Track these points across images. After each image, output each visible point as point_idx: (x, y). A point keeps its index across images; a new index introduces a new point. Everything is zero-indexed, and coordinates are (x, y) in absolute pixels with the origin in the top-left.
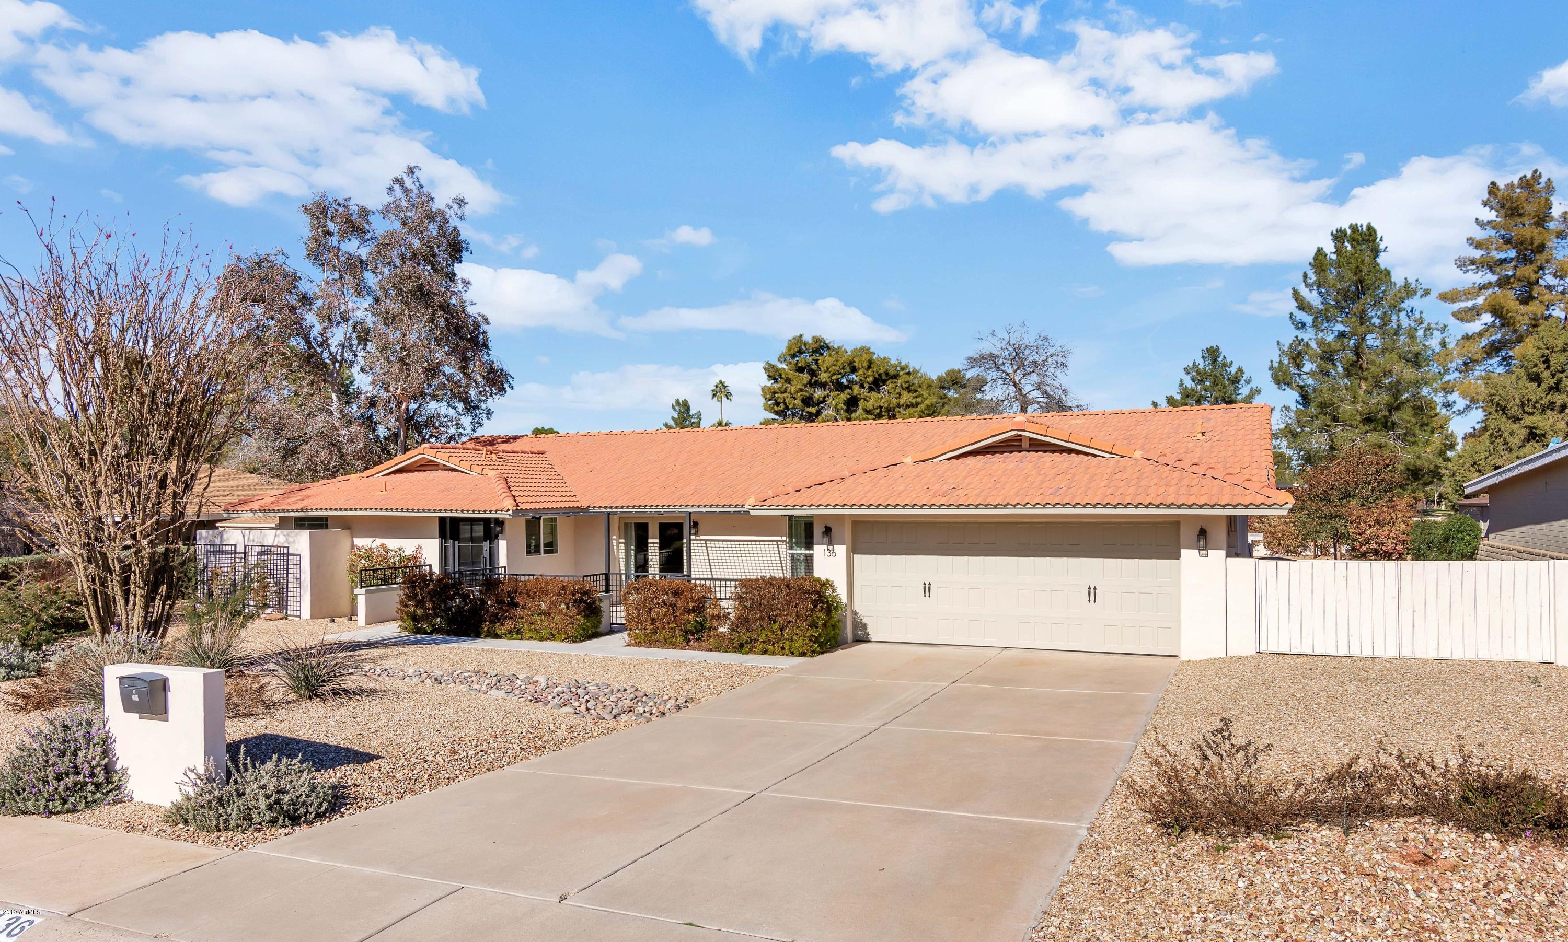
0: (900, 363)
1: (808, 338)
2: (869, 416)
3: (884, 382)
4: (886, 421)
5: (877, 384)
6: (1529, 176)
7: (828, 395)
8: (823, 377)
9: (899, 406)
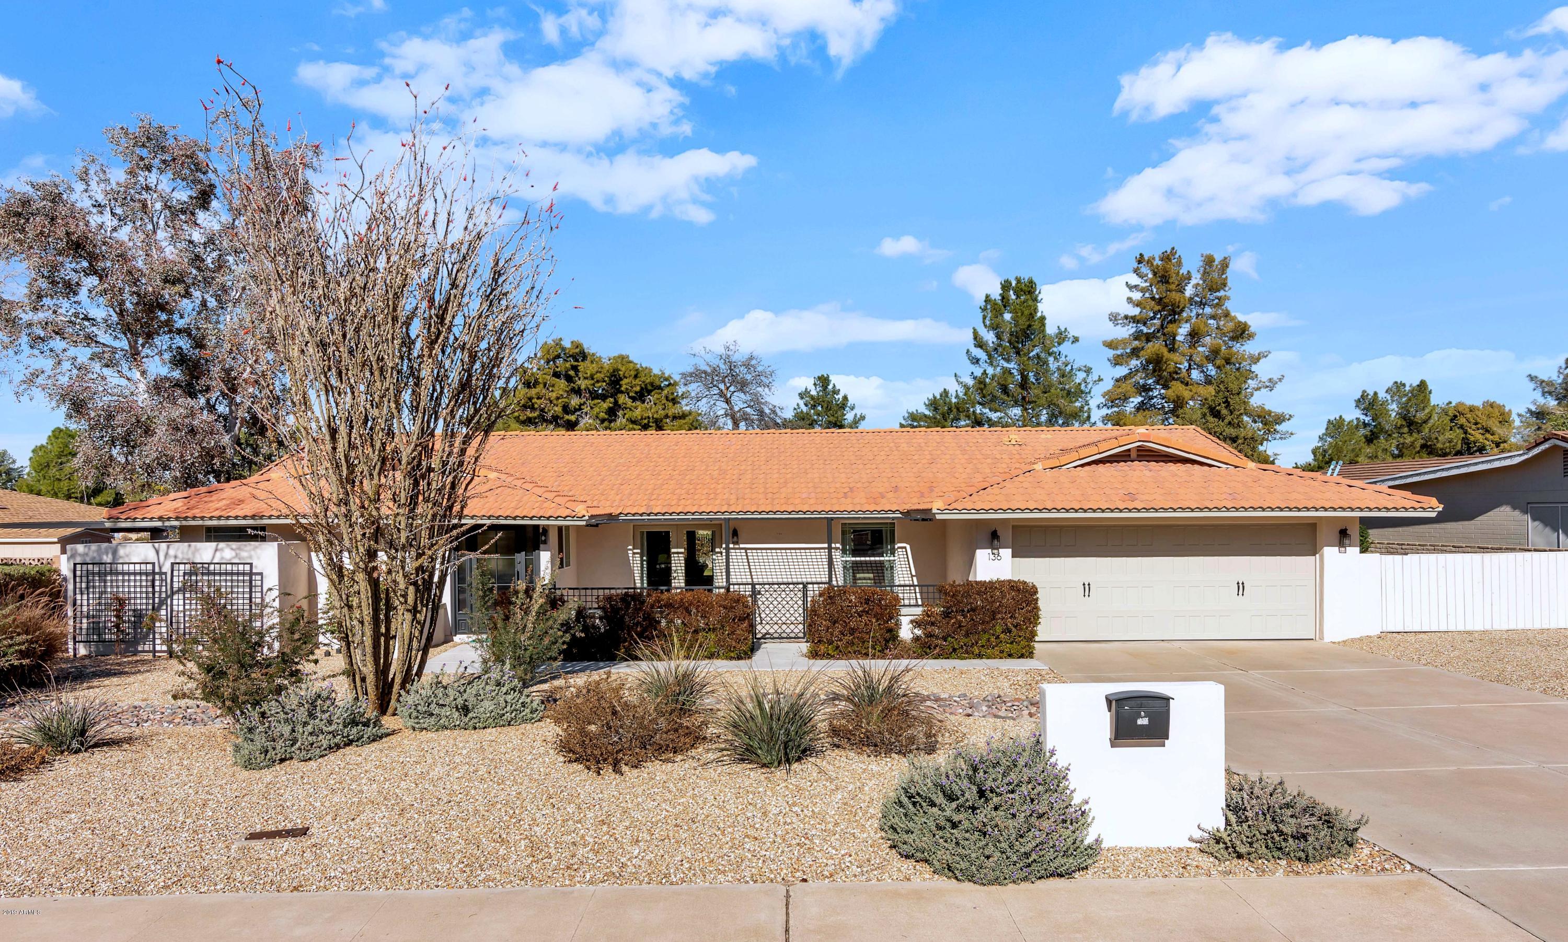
0: (663, 373)
1: (567, 344)
2: (635, 426)
3: (649, 392)
4: (654, 432)
5: (640, 396)
6: (1169, 252)
7: (585, 403)
8: (583, 384)
9: (667, 416)
